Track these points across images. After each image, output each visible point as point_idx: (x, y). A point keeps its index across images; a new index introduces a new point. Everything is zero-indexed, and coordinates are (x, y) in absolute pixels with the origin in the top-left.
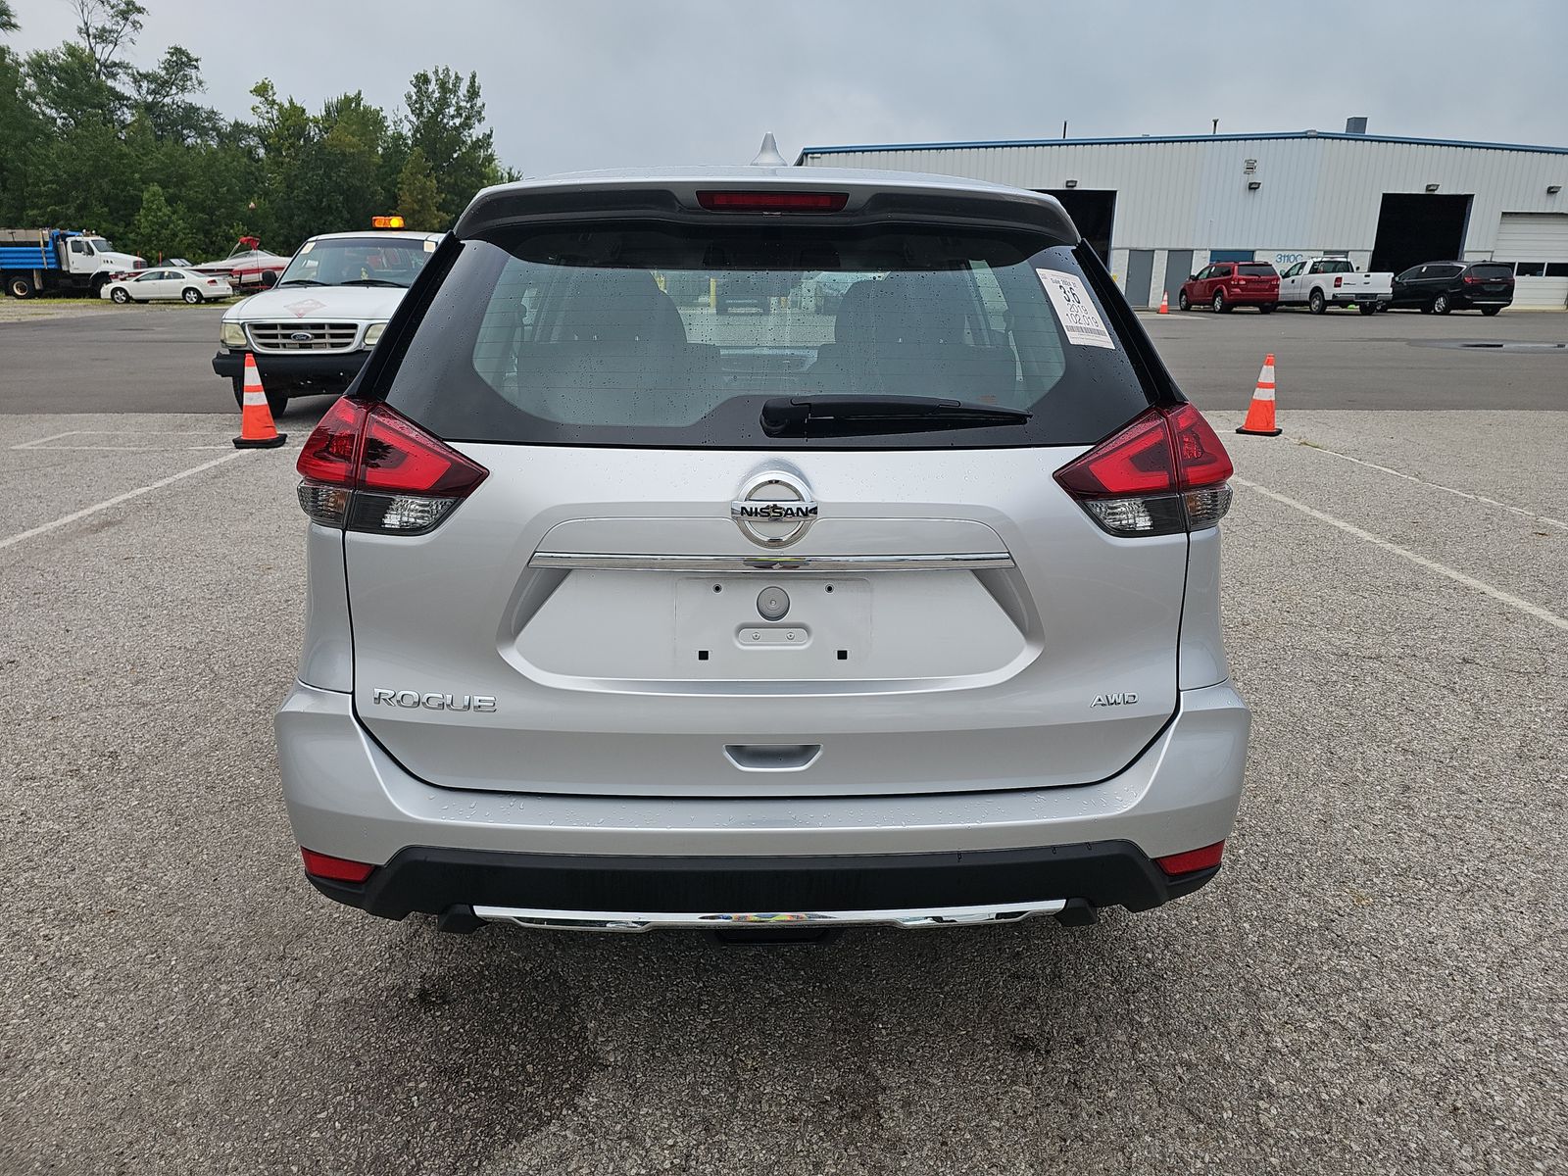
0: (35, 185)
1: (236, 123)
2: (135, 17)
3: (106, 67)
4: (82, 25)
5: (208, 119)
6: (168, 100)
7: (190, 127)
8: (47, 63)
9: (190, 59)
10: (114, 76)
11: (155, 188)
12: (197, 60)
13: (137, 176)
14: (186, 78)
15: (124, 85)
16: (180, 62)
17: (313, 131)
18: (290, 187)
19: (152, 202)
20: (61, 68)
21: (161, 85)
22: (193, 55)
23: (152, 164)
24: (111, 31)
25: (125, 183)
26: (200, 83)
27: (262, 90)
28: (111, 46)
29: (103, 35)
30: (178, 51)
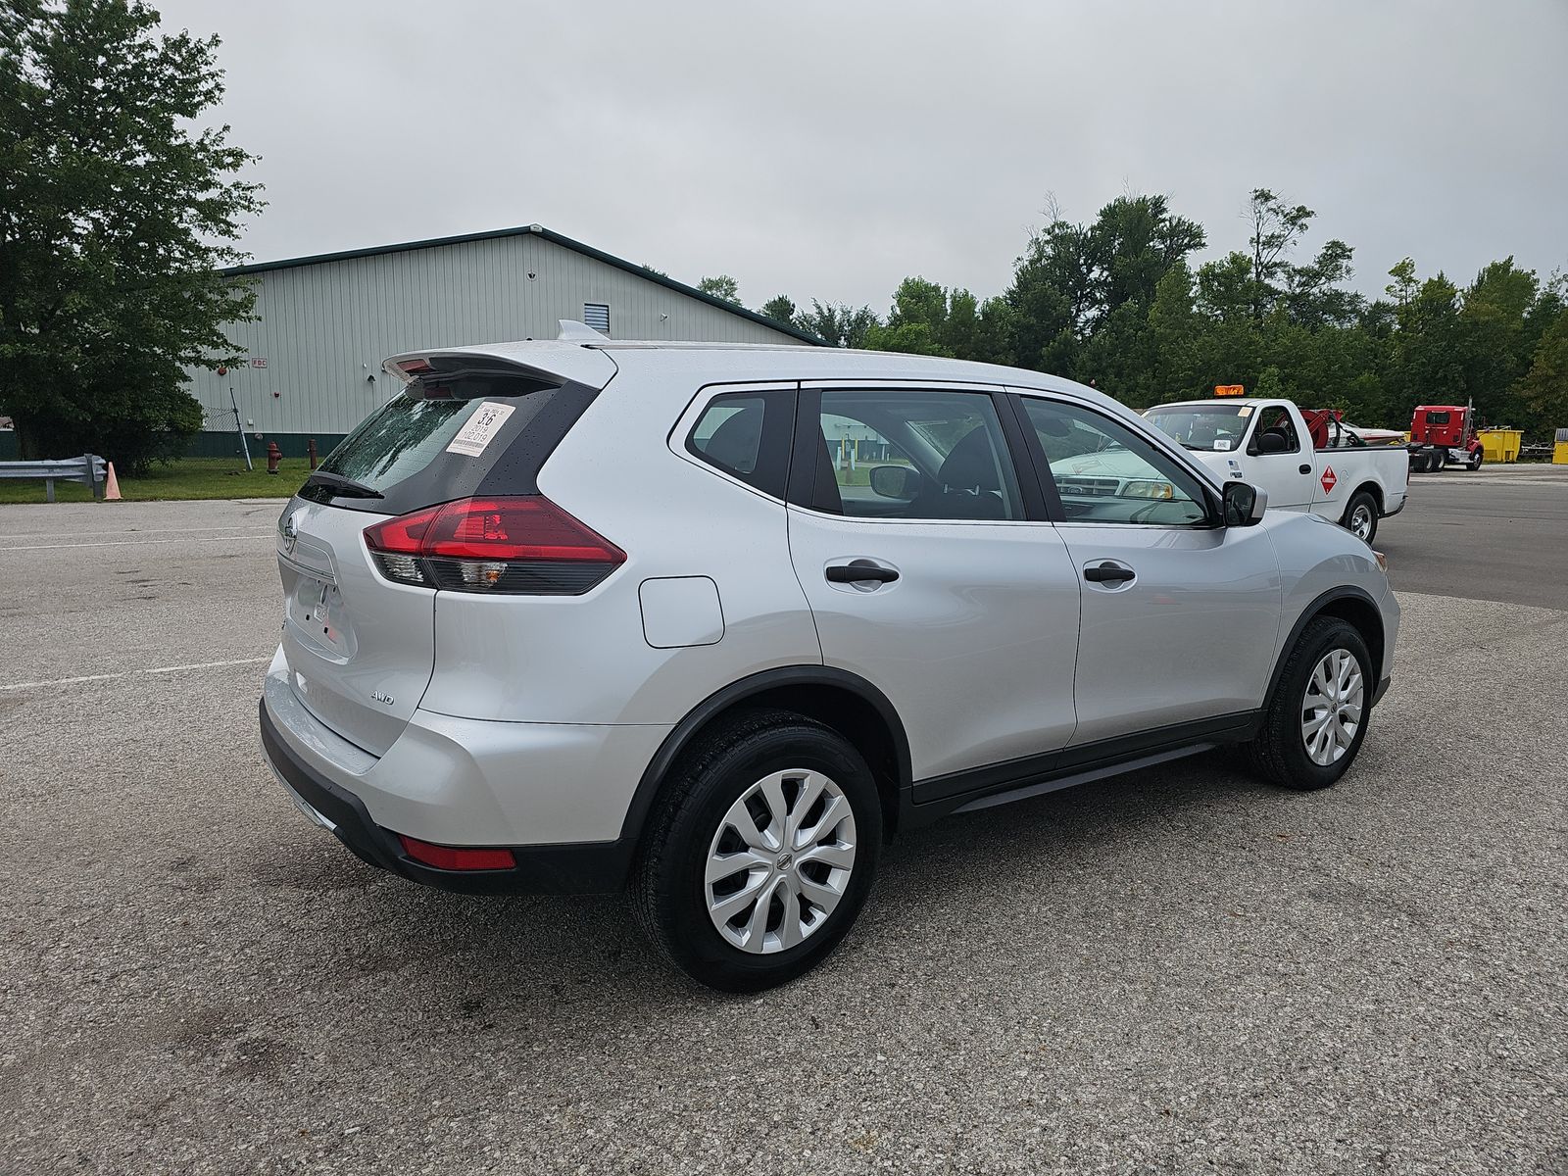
0: (1176, 372)
1: (1378, 303)
2: (1304, 221)
3: (1267, 269)
4: (1255, 236)
5: (1350, 303)
6: (1315, 290)
7: (1330, 313)
8: (1213, 272)
9: (1344, 250)
10: (1271, 275)
11: (1274, 369)
12: (1350, 251)
13: (1259, 359)
14: (1338, 268)
15: (1279, 283)
16: (1336, 253)
17: (1459, 303)
18: (1407, 360)
19: (1266, 382)
20: (1222, 274)
21: (1311, 276)
22: (1349, 247)
23: (1278, 349)
24: (1279, 237)
25: (1248, 367)
26: (1348, 272)
27: (1402, 271)
28: (1276, 249)
29: (1273, 241)
30: (1335, 244)
